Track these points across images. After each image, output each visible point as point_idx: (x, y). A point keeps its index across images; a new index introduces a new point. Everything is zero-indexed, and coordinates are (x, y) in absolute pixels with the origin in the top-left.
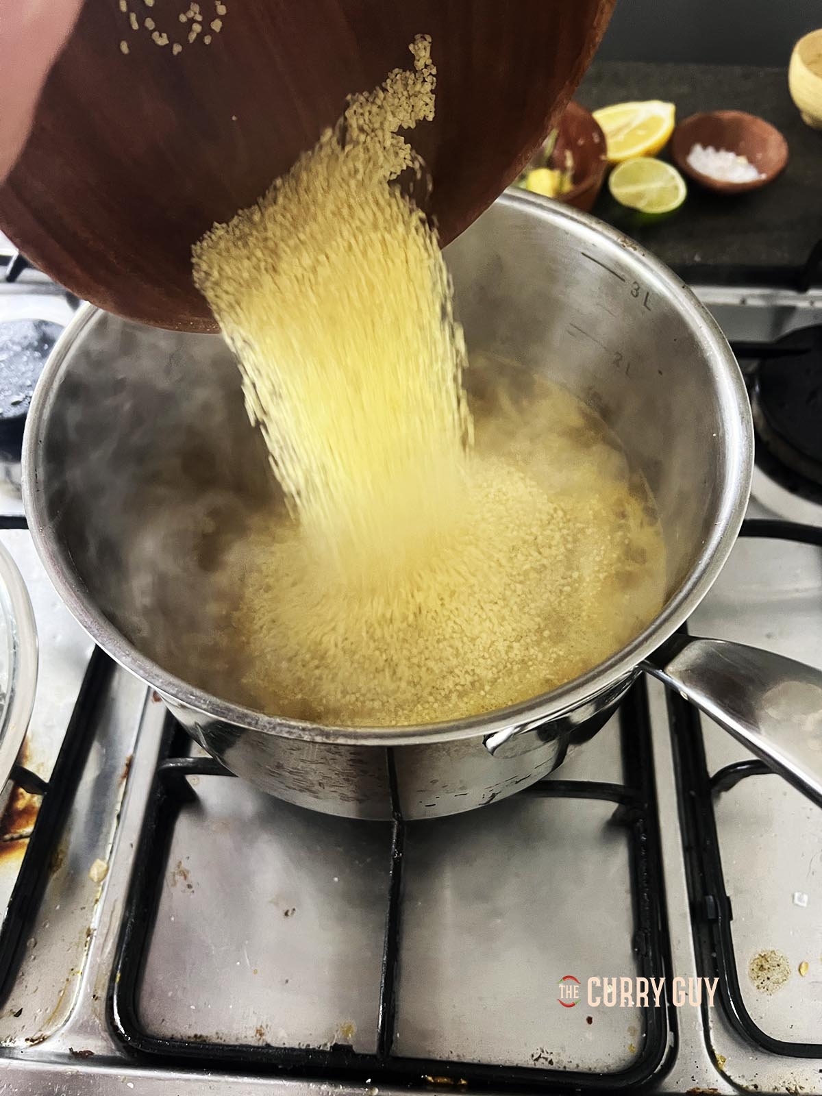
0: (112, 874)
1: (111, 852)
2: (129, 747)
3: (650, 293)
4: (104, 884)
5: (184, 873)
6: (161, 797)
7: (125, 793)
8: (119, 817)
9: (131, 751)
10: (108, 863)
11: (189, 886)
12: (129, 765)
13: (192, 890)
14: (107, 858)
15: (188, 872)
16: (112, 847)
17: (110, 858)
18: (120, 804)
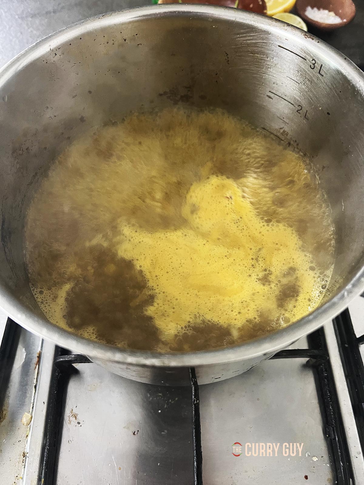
0: (34, 420)
1: (33, 408)
2: (38, 347)
3: (323, 65)
4: (30, 426)
5: (75, 416)
6: (58, 375)
7: (38, 373)
8: (35, 387)
9: (39, 349)
10: (31, 414)
11: (79, 423)
12: (39, 357)
13: (80, 425)
14: (31, 411)
15: (77, 415)
16: (33, 404)
17: (32, 411)
18: (35, 380)
